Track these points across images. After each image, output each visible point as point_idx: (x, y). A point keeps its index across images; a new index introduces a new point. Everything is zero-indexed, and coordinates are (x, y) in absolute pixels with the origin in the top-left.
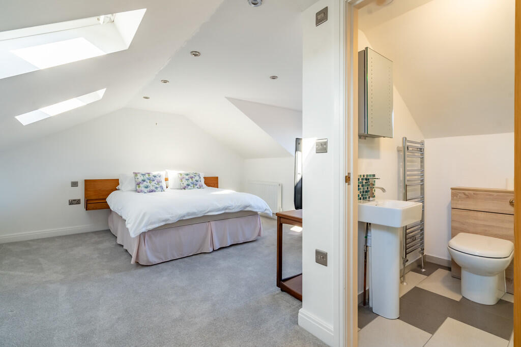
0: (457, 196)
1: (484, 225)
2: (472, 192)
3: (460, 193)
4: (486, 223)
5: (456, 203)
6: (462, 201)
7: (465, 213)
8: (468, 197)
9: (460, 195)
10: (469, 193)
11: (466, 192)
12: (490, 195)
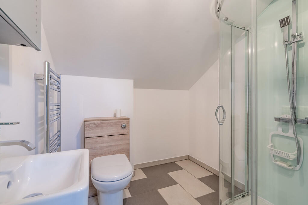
0: (89, 127)
1: (107, 146)
2: (99, 122)
3: (91, 124)
4: (108, 144)
5: (89, 133)
6: (93, 130)
7: (95, 140)
8: (97, 126)
9: (91, 125)
10: (97, 123)
11: (96, 122)
12: (111, 123)
